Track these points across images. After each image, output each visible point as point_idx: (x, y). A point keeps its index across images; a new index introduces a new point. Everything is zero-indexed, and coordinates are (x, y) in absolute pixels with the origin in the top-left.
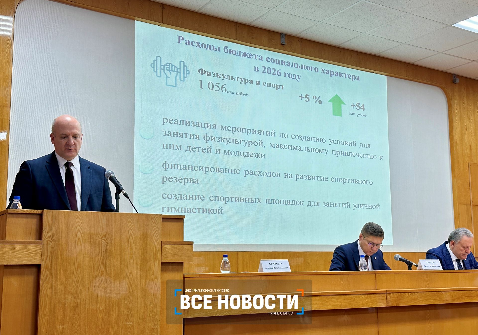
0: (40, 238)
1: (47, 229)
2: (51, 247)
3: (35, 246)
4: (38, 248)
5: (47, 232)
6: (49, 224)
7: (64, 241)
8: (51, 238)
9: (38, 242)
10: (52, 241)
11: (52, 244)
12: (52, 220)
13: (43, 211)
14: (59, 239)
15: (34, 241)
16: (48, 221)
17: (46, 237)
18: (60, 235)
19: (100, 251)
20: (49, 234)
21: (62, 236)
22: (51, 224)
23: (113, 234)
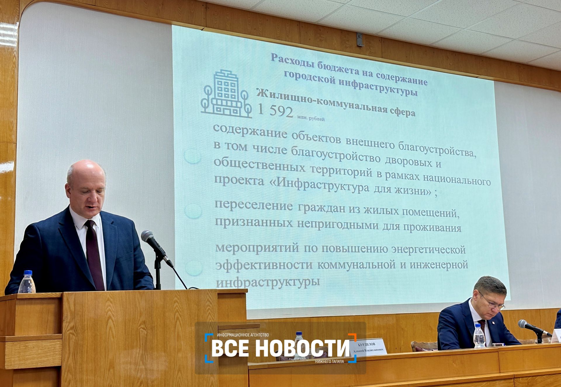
0: (59, 329)
1: (69, 317)
2: (75, 342)
3: (54, 342)
4: (57, 344)
5: (69, 322)
6: (70, 310)
7: (91, 333)
8: (74, 330)
9: (57, 336)
10: (75, 334)
11: (75, 337)
12: (75, 305)
13: (63, 293)
14: (85, 331)
15: (51, 335)
16: (69, 307)
17: (68, 329)
18: (86, 325)
19: (139, 344)
20: (72, 324)
21: (88, 326)
22: (73, 310)
23: (154, 319)
